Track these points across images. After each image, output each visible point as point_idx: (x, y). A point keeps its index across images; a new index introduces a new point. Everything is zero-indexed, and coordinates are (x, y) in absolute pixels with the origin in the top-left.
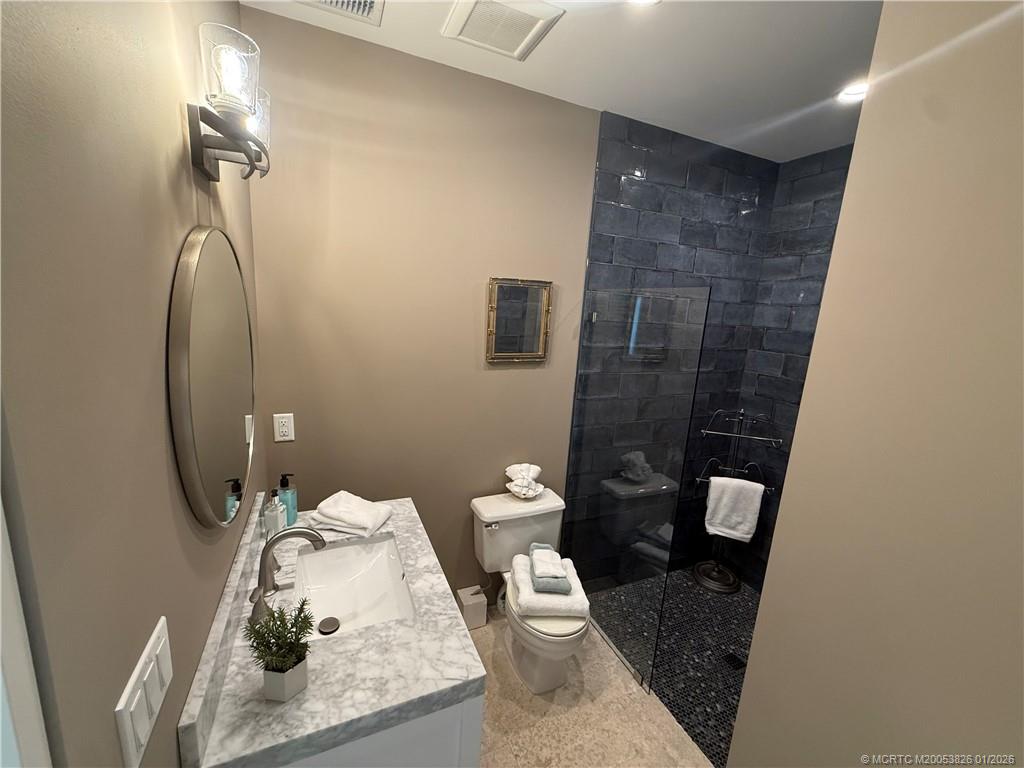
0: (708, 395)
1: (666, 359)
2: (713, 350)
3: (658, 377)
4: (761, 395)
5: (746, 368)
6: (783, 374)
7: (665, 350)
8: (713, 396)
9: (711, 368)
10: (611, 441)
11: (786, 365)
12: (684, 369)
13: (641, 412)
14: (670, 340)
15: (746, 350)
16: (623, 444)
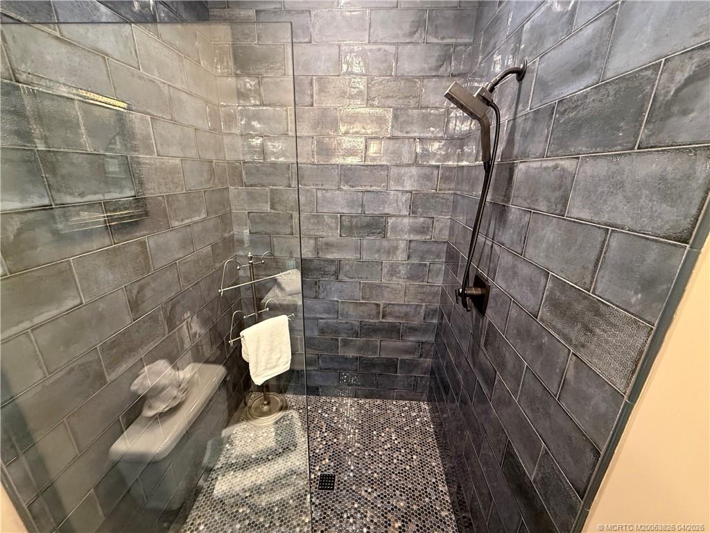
0: (209, 248)
1: (147, 214)
2: (199, 191)
3: (143, 244)
4: (256, 233)
5: (233, 207)
6: (271, 209)
7: (138, 201)
8: (214, 246)
9: (203, 216)
10: (101, 377)
11: (272, 199)
12: (176, 224)
13: (135, 305)
14: (141, 183)
15: (228, 188)
16: (124, 367)
